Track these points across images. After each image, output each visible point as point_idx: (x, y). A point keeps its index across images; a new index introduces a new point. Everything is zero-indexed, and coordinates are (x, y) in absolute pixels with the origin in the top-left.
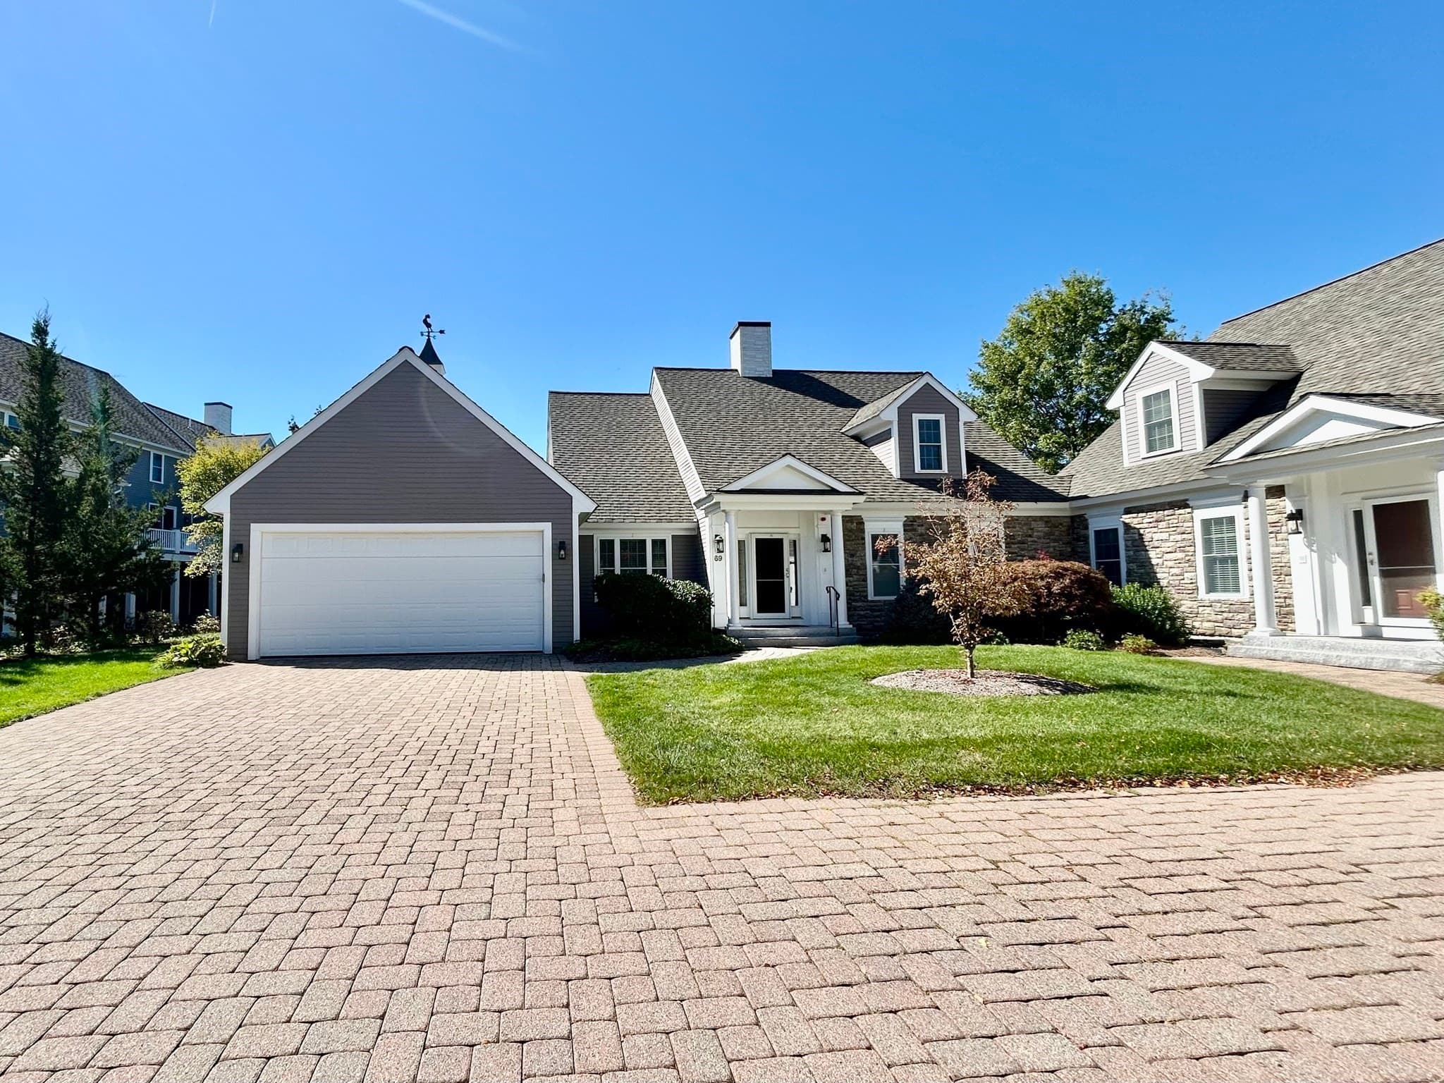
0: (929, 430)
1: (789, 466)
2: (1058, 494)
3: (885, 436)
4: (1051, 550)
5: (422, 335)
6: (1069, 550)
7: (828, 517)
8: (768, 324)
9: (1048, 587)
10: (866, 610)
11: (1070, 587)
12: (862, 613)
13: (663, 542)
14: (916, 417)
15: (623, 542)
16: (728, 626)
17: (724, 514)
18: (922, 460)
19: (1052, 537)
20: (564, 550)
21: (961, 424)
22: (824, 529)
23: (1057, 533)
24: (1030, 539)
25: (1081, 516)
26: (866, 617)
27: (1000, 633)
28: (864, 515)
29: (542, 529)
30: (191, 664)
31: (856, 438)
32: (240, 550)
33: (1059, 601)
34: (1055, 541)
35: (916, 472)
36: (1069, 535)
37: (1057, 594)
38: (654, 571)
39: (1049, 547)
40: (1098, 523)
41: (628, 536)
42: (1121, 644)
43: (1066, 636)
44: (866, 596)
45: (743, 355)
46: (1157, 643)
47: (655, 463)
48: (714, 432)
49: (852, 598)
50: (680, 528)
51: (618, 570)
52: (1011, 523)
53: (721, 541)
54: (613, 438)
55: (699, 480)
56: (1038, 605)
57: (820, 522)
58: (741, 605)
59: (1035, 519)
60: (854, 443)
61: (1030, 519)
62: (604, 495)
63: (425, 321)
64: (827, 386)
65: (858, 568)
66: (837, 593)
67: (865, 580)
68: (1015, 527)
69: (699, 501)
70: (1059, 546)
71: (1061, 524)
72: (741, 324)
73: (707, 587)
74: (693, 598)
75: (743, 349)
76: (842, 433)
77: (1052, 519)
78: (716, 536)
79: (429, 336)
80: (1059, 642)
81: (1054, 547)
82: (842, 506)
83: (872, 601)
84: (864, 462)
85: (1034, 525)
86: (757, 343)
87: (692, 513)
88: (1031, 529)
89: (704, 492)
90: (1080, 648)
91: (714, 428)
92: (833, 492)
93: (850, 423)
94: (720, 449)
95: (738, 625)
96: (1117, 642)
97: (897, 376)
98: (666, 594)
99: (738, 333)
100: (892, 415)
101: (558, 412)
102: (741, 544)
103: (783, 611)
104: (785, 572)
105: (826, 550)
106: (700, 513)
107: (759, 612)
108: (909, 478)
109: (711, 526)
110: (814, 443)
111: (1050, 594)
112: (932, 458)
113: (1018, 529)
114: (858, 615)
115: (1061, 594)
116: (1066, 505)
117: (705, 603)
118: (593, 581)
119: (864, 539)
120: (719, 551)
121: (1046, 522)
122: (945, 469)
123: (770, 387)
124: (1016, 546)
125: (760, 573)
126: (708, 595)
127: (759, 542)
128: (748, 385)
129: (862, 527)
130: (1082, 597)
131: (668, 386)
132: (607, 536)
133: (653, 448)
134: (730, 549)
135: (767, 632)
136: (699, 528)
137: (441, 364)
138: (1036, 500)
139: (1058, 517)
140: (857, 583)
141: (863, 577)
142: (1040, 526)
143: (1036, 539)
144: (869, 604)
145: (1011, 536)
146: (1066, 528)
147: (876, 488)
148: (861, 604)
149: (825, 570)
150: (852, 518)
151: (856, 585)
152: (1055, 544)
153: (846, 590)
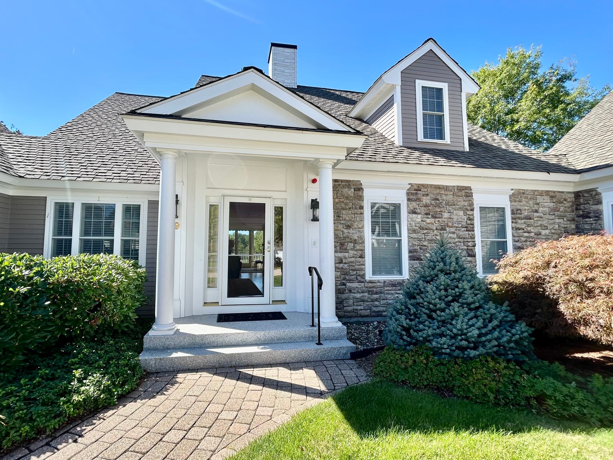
0: (432, 98)
3: (387, 107)
4: (557, 226)
8: (295, 47)
10: (363, 292)
12: (358, 296)
13: (137, 208)
14: (420, 84)
15: (87, 207)
18: (425, 129)
19: (557, 213)
21: (464, 94)
22: (312, 192)
23: (562, 209)
24: (536, 215)
25: (592, 191)
26: (363, 301)
28: (363, 180)
31: (360, 119)
34: (561, 217)
35: (419, 140)
36: (573, 212)
39: (554, 223)
41: (93, 199)
44: (363, 276)
49: (347, 277)
52: (517, 196)
57: (311, 185)
59: (542, 193)
61: (536, 193)
65: (355, 242)
67: (362, 257)
68: (521, 201)
70: (563, 223)
71: (566, 200)
72: (274, 45)
76: (347, 116)
77: (558, 194)
81: (559, 224)
83: (371, 282)
85: (540, 199)
86: (286, 61)
88: (538, 204)
100: (395, 80)
102: (213, 210)
103: (261, 295)
104: (266, 245)
105: (315, 219)
107: (229, 296)
108: (411, 145)
112: (434, 127)
113: (524, 203)
114: (355, 298)
119: (362, 208)
121: (552, 197)
122: (448, 140)
124: (523, 221)
127: (233, 206)
129: (360, 193)
138: (547, 171)
139: (563, 192)
140: (353, 259)
141: (360, 252)
142: (546, 201)
143: (542, 215)
144: (366, 285)
145: (517, 210)
146: (571, 204)
147: (377, 150)
148: (355, 285)
149: (315, 243)
150: (348, 184)
151: (351, 262)
152: (560, 220)
153: (336, 268)
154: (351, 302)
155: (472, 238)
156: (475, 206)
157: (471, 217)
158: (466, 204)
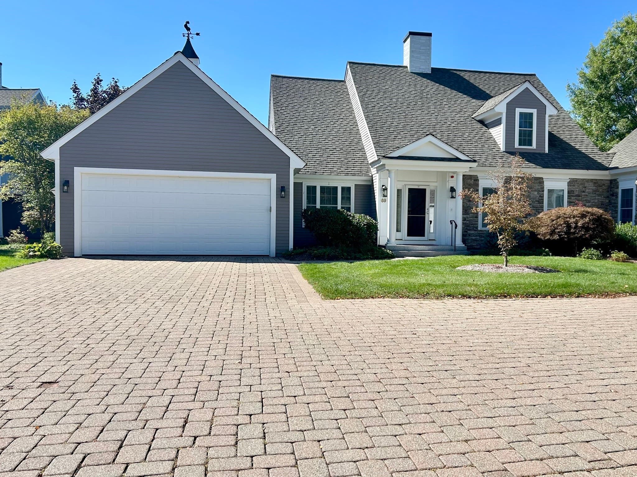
0: (526, 119)
1: (430, 142)
2: (603, 165)
3: (497, 123)
5: (184, 36)
6: (607, 201)
7: (455, 176)
8: (430, 35)
9: (576, 223)
10: (476, 236)
11: (588, 223)
12: (474, 238)
13: (349, 189)
14: (518, 111)
15: (322, 188)
16: (387, 243)
17: (388, 172)
18: (520, 140)
19: (597, 193)
20: (284, 192)
21: (547, 116)
22: (451, 183)
23: (601, 190)
24: (583, 194)
25: (615, 180)
26: (477, 241)
27: (547, 250)
28: (479, 175)
29: (270, 178)
30: (42, 256)
31: (481, 122)
32: (67, 184)
33: (581, 231)
34: (599, 195)
35: (516, 147)
36: (608, 192)
37: (580, 227)
38: (342, 208)
39: (595, 199)
40: (623, 185)
41: (326, 184)
42: (610, 256)
43: (582, 252)
44: (477, 228)
45: (411, 57)
46: (630, 256)
47: (346, 134)
48: (387, 114)
49: (468, 228)
50: (361, 180)
51: (318, 206)
52: (572, 182)
53: (386, 189)
54: (317, 114)
55: (374, 148)
56: (568, 233)
57: (450, 179)
58: (397, 231)
59: (588, 181)
60: (479, 125)
61: (584, 181)
62: (310, 155)
63: (186, 26)
64: (468, 82)
66: (456, 224)
67: (477, 217)
68: (574, 186)
69: (373, 163)
70: (601, 198)
71: (604, 185)
72: (411, 33)
73: (375, 218)
74: (365, 225)
75: (412, 52)
76: (473, 118)
77: (599, 181)
78: (383, 186)
79: (188, 37)
80: (578, 255)
81: (598, 199)
82: (463, 168)
83: (481, 231)
84: (484, 139)
85: (586, 184)
86: (422, 48)
87: (368, 171)
88: (585, 187)
89: (376, 156)
90: (588, 258)
91: (387, 111)
92: (457, 160)
93: (479, 111)
94: (390, 126)
95: (393, 243)
96: (608, 255)
97: (517, 76)
98: (347, 222)
99: (409, 40)
100: (502, 109)
101: (278, 91)
102: (399, 191)
103: (424, 236)
104: (426, 211)
105: (452, 197)
106: (373, 171)
107: (408, 235)
108: (511, 152)
109: (380, 179)
110: (453, 125)
111: (576, 227)
112: (526, 139)
113: (576, 187)
114: (472, 239)
115: (583, 227)
116: (607, 172)
117: (372, 229)
118: (302, 213)
119: (478, 190)
120: (384, 196)
121: (595, 183)
122: (534, 146)
123: (429, 81)
124: (574, 198)
125: (411, 211)
126: (375, 224)
127: (410, 190)
128: (413, 79)
129: (477, 183)
130: (594, 229)
131: (357, 77)
132: (312, 184)
133: (345, 123)
134: (391, 194)
135: (412, 248)
136: (372, 180)
137: (198, 58)
138: (588, 169)
139: (602, 180)
140: (471, 219)
141: (476, 215)
142: (590, 185)
143: (587, 194)
144: (478, 232)
145: (571, 191)
146: (607, 187)
147: (488, 157)
148: (473, 232)
149: (452, 210)
150: (470, 177)
151: (471, 220)
152: (599, 197)
153: (463, 223)
154: (470, 241)
155: (541, 207)
156: (545, 189)
157: (542, 195)
158: (539, 187)
